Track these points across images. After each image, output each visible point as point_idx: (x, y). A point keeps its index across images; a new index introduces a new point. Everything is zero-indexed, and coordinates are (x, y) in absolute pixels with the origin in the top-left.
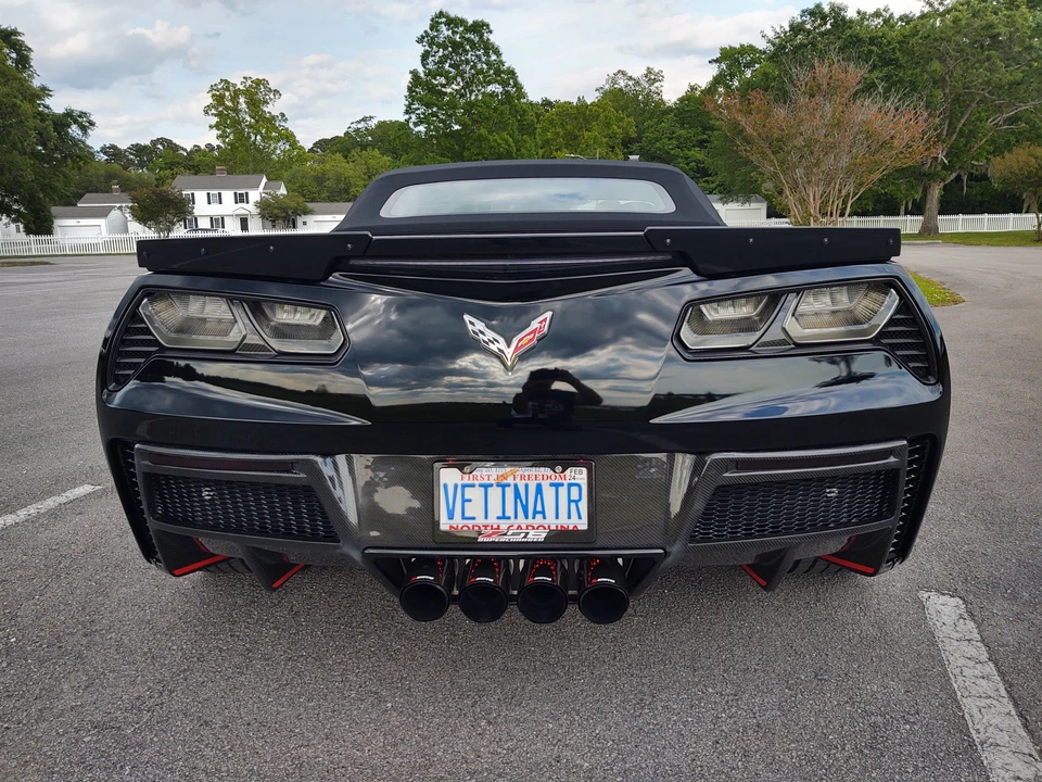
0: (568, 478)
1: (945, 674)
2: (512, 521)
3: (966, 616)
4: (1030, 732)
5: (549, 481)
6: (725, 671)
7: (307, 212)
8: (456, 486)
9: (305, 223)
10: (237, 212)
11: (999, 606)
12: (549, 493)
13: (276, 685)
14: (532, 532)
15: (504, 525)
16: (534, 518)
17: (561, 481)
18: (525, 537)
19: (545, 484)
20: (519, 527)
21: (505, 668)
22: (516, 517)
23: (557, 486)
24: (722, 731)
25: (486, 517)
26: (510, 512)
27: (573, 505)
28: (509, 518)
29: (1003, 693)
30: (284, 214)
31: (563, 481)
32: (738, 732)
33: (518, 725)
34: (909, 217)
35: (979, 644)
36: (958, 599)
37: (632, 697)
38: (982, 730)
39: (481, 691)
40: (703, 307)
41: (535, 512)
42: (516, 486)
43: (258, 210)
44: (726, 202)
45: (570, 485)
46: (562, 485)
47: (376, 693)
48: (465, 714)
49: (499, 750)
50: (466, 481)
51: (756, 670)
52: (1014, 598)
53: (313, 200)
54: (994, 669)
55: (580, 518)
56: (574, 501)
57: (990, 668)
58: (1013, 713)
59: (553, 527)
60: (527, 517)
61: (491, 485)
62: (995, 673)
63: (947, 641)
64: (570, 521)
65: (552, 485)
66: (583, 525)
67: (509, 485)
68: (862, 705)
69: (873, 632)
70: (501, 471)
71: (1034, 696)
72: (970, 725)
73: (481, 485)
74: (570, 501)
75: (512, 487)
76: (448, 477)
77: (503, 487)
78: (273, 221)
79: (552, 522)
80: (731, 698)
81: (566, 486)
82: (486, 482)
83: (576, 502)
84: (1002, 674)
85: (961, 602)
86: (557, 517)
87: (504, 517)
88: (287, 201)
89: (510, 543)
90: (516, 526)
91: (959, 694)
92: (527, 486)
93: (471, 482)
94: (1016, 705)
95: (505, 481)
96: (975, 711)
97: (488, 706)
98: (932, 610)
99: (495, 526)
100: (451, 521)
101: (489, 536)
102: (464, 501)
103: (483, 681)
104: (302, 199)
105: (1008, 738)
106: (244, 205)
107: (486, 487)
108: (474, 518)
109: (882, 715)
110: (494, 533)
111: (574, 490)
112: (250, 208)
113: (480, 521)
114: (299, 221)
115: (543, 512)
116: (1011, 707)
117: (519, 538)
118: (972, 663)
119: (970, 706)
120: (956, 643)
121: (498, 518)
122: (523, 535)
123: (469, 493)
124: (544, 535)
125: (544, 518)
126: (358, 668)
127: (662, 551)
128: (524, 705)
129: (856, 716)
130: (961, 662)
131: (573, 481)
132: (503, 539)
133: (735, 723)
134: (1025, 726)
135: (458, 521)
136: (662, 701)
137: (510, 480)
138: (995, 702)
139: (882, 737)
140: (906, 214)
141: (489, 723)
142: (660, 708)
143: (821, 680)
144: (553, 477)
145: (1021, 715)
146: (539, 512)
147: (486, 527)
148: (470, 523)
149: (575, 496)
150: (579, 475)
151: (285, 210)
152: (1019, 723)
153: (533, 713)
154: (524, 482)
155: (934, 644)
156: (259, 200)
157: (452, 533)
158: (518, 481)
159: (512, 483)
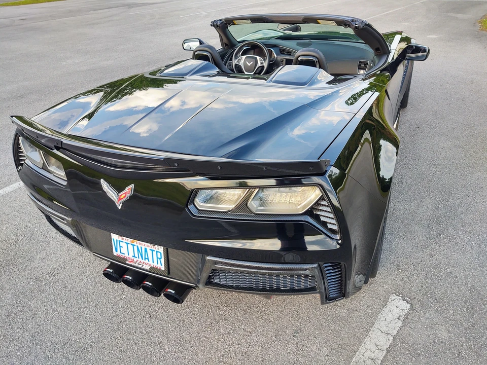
0: (156, 248)
2: (138, 259)
8: (117, 240)
12: (150, 252)
14: (145, 265)
15: (135, 260)
18: (142, 266)
19: (148, 249)
23: (152, 251)
25: (129, 255)
26: (136, 255)
28: (136, 257)
31: (154, 249)
41: (145, 259)
42: (137, 246)
45: (157, 252)
46: (154, 251)
50: (120, 239)
55: (162, 265)
59: (152, 266)
60: (142, 259)
61: (129, 244)
64: (158, 265)
65: (150, 250)
66: (163, 268)
70: (132, 240)
73: (125, 243)
74: (157, 258)
76: (114, 237)
77: (133, 246)
79: (151, 264)
82: (127, 242)
83: (160, 259)
86: (153, 262)
89: (137, 267)
90: (139, 261)
92: (141, 247)
93: (122, 240)
95: (133, 244)
99: (132, 259)
100: (117, 253)
101: (130, 262)
102: (120, 247)
107: (127, 244)
108: (124, 254)
110: (132, 261)
111: (159, 254)
113: (127, 255)
115: (148, 259)
117: (140, 266)
121: (133, 256)
123: (122, 244)
124: (149, 267)
125: (149, 261)
127: (195, 285)
131: (158, 250)
132: (135, 264)
135: (119, 253)
137: (135, 243)
144: (151, 247)
147: (129, 258)
149: (159, 256)
150: (160, 249)
157: (118, 257)
158: (138, 245)
159: (136, 245)
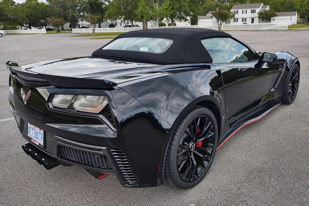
7: (275, 16)
10: (251, 16)
30: (267, 17)
43: (258, 15)
53: (279, 11)
78: (263, 19)
88: (269, 12)
104: (274, 11)
106: (254, 14)
112: (256, 15)
114: (272, 19)
151: (267, 15)
156: (259, 12)
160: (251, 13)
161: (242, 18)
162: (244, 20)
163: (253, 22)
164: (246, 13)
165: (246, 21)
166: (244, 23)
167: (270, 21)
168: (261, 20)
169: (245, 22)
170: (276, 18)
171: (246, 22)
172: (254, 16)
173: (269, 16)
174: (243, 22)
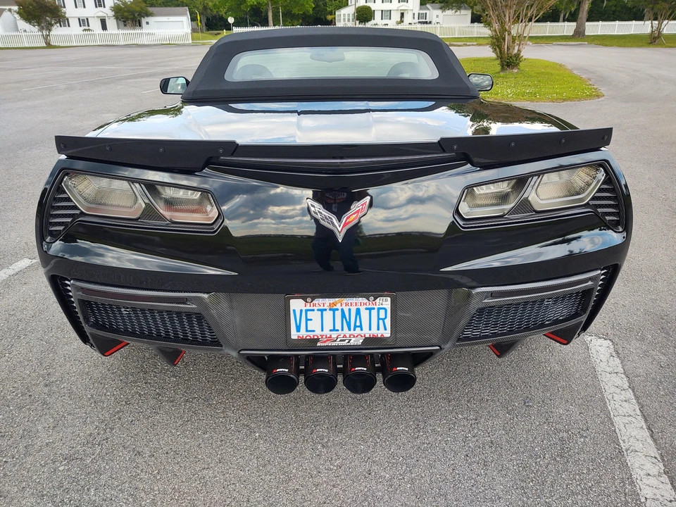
0: (377, 304)
1: (603, 399)
2: (340, 332)
3: (614, 354)
4: (655, 440)
5: (365, 306)
6: (468, 401)
7: (148, 15)
8: (301, 311)
9: (147, 23)
10: (98, 15)
11: (634, 346)
12: (365, 314)
13: (180, 422)
14: (353, 339)
15: (334, 335)
16: (354, 330)
17: (373, 306)
18: (348, 342)
19: (362, 309)
20: (345, 336)
21: (329, 404)
22: (342, 330)
23: (370, 309)
24: (470, 447)
25: (322, 330)
26: (338, 326)
27: (381, 322)
28: (338, 330)
29: (638, 412)
30: (132, 16)
31: (374, 306)
32: (479, 447)
33: (341, 448)
34: (566, 23)
35: (623, 376)
36: (609, 341)
37: (411, 423)
38: (626, 441)
39: (316, 422)
40: (475, 188)
41: (355, 327)
42: (342, 310)
43: (113, 13)
44: (444, 11)
45: (379, 309)
46: (374, 309)
47: (248, 426)
48: (307, 440)
49: (332, 467)
50: (308, 307)
51: (487, 400)
52: (642, 339)
53: (152, 5)
54: (632, 394)
55: (385, 329)
56: (381, 319)
57: (630, 394)
58: (645, 427)
59: (368, 336)
60: (350, 330)
61: (326, 310)
62: (633, 397)
63: (603, 374)
64: (378, 332)
65: (366, 309)
66: (387, 334)
67: (338, 310)
68: (554, 425)
69: (557, 368)
70: (332, 301)
71: (656, 413)
72: (619, 437)
73: (318, 310)
74: (379, 319)
75: (340, 310)
76: (296, 305)
77: (334, 310)
78: (124, 22)
79: (367, 332)
80: (473, 422)
81: (376, 309)
82: (322, 307)
83: (383, 320)
84: (637, 398)
85: (611, 344)
86: (370, 329)
87: (334, 330)
88: (133, 6)
89: (338, 346)
90: (342, 336)
91: (612, 414)
92: (350, 310)
93: (312, 308)
94: (646, 421)
95: (335, 307)
96: (622, 427)
97: (321, 433)
98: (593, 351)
99: (328, 336)
100: (298, 333)
101: (325, 342)
102: (307, 320)
103: (315, 414)
104: (144, 4)
105: (641, 445)
106: (102, 9)
107: (322, 311)
108: (314, 331)
109: (567, 432)
110: (327, 340)
111: (382, 312)
112: (107, 11)
113: (318, 332)
114: (144, 21)
115: (361, 327)
116: (643, 423)
117: (344, 343)
118: (618, 391)
119: (619, 422)
120: (608, 375)
121: (331, 330)
122: (347, 341)
123: (310, 315)
124: (361, 341)
125: (362, 330)
126: (233, 406)
127: (438, 348)
128: (344, 432)
129: (551, 433)
130: (613, 389)
131: (381, 306)
132: (334, 344)
133: (477, 441)
134: (652, 436)
135: (303, 333)
136: (431, 425)
137: (338, 306)
138: (633, 419)
139: (567, 448)
140: (564, 21)
141: (323, 446)
142: (430, 431)
143: (528, 406)
144: (368, 304)
145: (649, 428)
146: (358, 327)
147: (322, 336)
148: (311, 334)
149: (382, 316)
150: (386, 303)
151: (132, 13)
152: (648, 434)
153: (350, 438)
154: (348, 307)
155: (595, 377)
156: (113, 6)
157: (300, 340)
158: (344, 307)
159: (340, 308)
160: (96, 7)
161: (79, 19)
162: (83, 22)
163: (104, 27)
164: (84, 7)
165: (88, 26)
166: (85, 30)
167: (140, 26)
168: (121, 24)
169: (87, 28)
170: (150, 19)
171: (90, 28)
172: (105, 15)
173: (136, 15)
174: (83, 28)
